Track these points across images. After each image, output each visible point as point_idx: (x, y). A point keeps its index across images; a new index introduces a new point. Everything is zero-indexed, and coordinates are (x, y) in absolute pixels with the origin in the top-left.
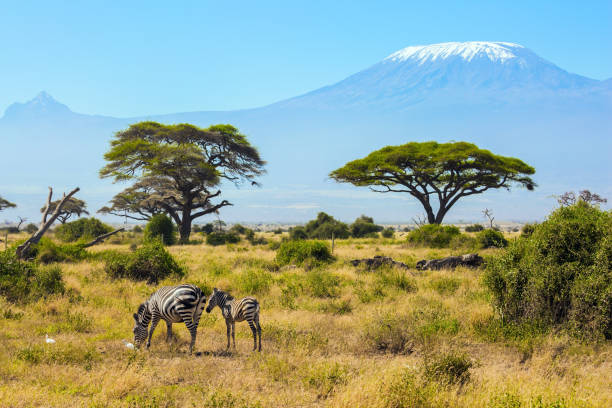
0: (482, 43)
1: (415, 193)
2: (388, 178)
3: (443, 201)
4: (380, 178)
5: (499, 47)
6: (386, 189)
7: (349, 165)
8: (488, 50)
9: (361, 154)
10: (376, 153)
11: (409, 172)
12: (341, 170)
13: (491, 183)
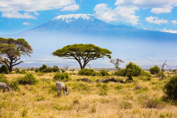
0: (81, 14)
1: (76, 59)
2: (68, 55)
3: (85, 62)
4: (65, 55)
5: (86, 15)
6: (67, 58)
7: (57, 51)
8: (83, 16)
9: (61, 47)
10: (65, 47)
11: (74, 53)
12: (55, 52)
13: (98, 56)
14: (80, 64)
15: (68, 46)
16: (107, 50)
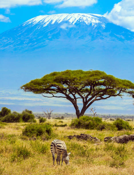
0: (81, 14)
1: (68, 98)
2: (53, 90)
3: (85, 103)
4: (47, 90)
5: (91, 16)
6: (51, 95)
7: (32, 82)
8: (85, 18)
11: (65, 86)
12: (27, 85)
13: (112, 94)
14: (76, 107)
15: (54, 74)
16: (129, 82)
